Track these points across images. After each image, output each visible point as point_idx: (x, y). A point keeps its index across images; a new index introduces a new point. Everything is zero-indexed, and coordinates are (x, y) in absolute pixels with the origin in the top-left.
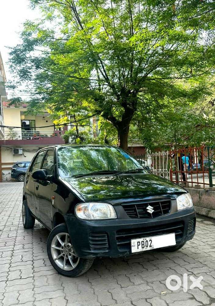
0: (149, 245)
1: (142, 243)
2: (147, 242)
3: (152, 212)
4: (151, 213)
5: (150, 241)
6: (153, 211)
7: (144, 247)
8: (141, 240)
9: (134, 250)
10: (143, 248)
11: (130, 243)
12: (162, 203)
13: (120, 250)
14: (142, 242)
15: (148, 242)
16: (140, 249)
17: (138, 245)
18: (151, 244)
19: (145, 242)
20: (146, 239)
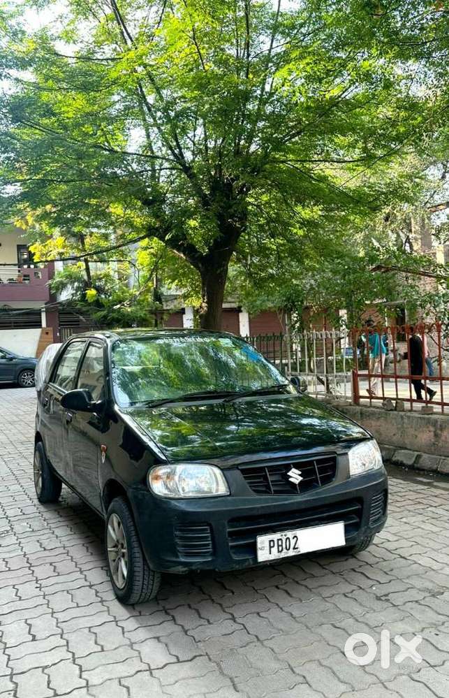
0: (292, 546)
1: (278, 543)
2: (288, 540)
4: (297, 482)
5: (293, 538)
6: (301, 478)
7: (282, 550)
8: (276, 536)
9: (263, 555)
10: (281, 552)
11: (255, 544)
12: (319, 462)
13: (236, 558)
14: (278, 540)
15: (291, 539)
16: (275, 555)
17: (270, 547)
18: (296, 544)
19: (284, 541)
20: (285, 535)
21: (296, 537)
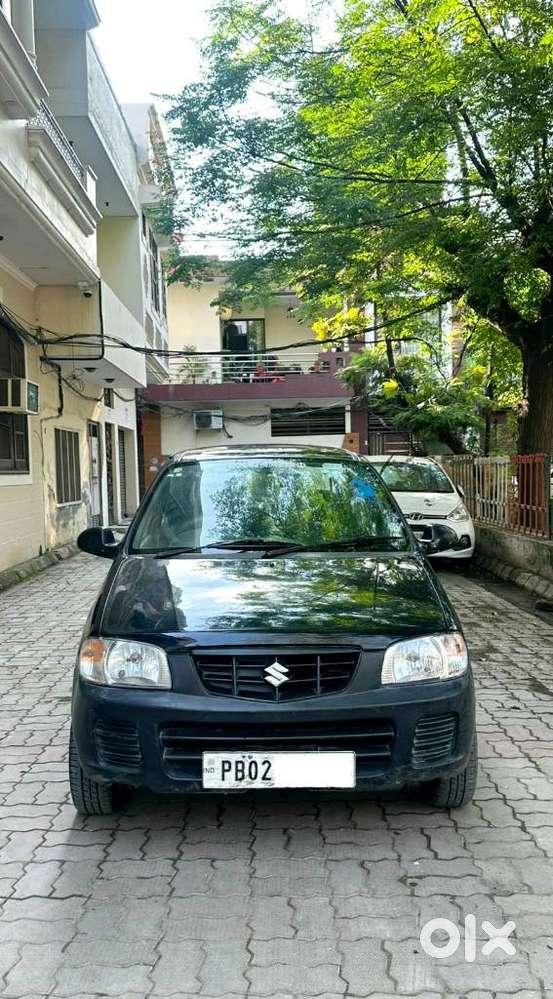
0: (260, 775)
1: (237, 767)
2: (253, 766)
3: (282, 681)
5: (264, 763)
6: (285, 679)
7: (243, 777)
8: (234, 757)
9: (212, 780)
10: (241, 780)
11: (200, 762)
12: (324, 657)
13: (173, 776)
14: (237, 762)
15: (259, 765)
16: (230, 782)
17: (224, 771)
18: (267, 772)
19: (247, 766)
20: (250, 757)
21: (268, 762)
